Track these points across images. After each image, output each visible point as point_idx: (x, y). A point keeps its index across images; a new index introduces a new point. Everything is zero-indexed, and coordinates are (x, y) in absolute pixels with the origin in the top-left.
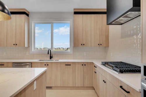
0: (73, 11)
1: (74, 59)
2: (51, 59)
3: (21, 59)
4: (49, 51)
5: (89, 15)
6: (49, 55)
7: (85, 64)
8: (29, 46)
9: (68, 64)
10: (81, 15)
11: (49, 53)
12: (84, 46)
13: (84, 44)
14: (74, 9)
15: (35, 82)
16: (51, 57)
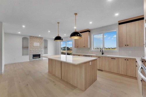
0: (118, 23)
1: (119, 55)
2: (102, 54)
3: (87, 54)
4: (101, 50)
5: (133, 23)
6: (101, 52)
7: (127, 59)
8: (90, 47)
9: (113, 58)
10: (125, 24)
11: (101, 51)
12: (128, 46)
13: (128, 45)
14: (119, 21)
15: (90, 62)
16: (103, 54)
